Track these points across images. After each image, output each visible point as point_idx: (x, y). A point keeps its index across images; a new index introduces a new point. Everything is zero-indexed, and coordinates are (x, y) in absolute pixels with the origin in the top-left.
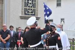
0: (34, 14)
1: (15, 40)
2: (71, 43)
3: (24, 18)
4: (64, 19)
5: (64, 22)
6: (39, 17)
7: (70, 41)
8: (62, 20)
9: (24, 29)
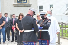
0: (26, 1)
1: (10, 26)
2: (60, 26)
3: (17, 6)
4: (52, 5)
5: (53, 7)
6: (30, 4)
7: (59, 24)
9: (18, 16)
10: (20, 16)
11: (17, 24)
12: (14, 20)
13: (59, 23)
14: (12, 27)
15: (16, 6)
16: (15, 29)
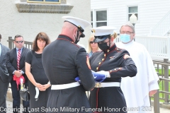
1: (7, 71)
2: (160, 72)
3: (28, 9)
4: (136, 8)
5: (136, 15)
6: (68, 4)
7: (156, 65)
8: (132, 9)
9: (32, 40)
10: (38, 41)
11: (28, 66)
12: (19, 54)
13: (155, 62)
14: (12, 75)
15: (25, 12)
16: (22, 80)
